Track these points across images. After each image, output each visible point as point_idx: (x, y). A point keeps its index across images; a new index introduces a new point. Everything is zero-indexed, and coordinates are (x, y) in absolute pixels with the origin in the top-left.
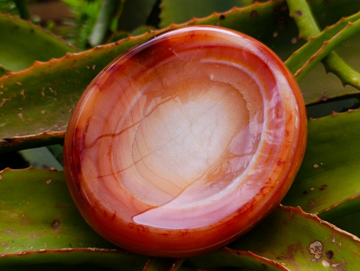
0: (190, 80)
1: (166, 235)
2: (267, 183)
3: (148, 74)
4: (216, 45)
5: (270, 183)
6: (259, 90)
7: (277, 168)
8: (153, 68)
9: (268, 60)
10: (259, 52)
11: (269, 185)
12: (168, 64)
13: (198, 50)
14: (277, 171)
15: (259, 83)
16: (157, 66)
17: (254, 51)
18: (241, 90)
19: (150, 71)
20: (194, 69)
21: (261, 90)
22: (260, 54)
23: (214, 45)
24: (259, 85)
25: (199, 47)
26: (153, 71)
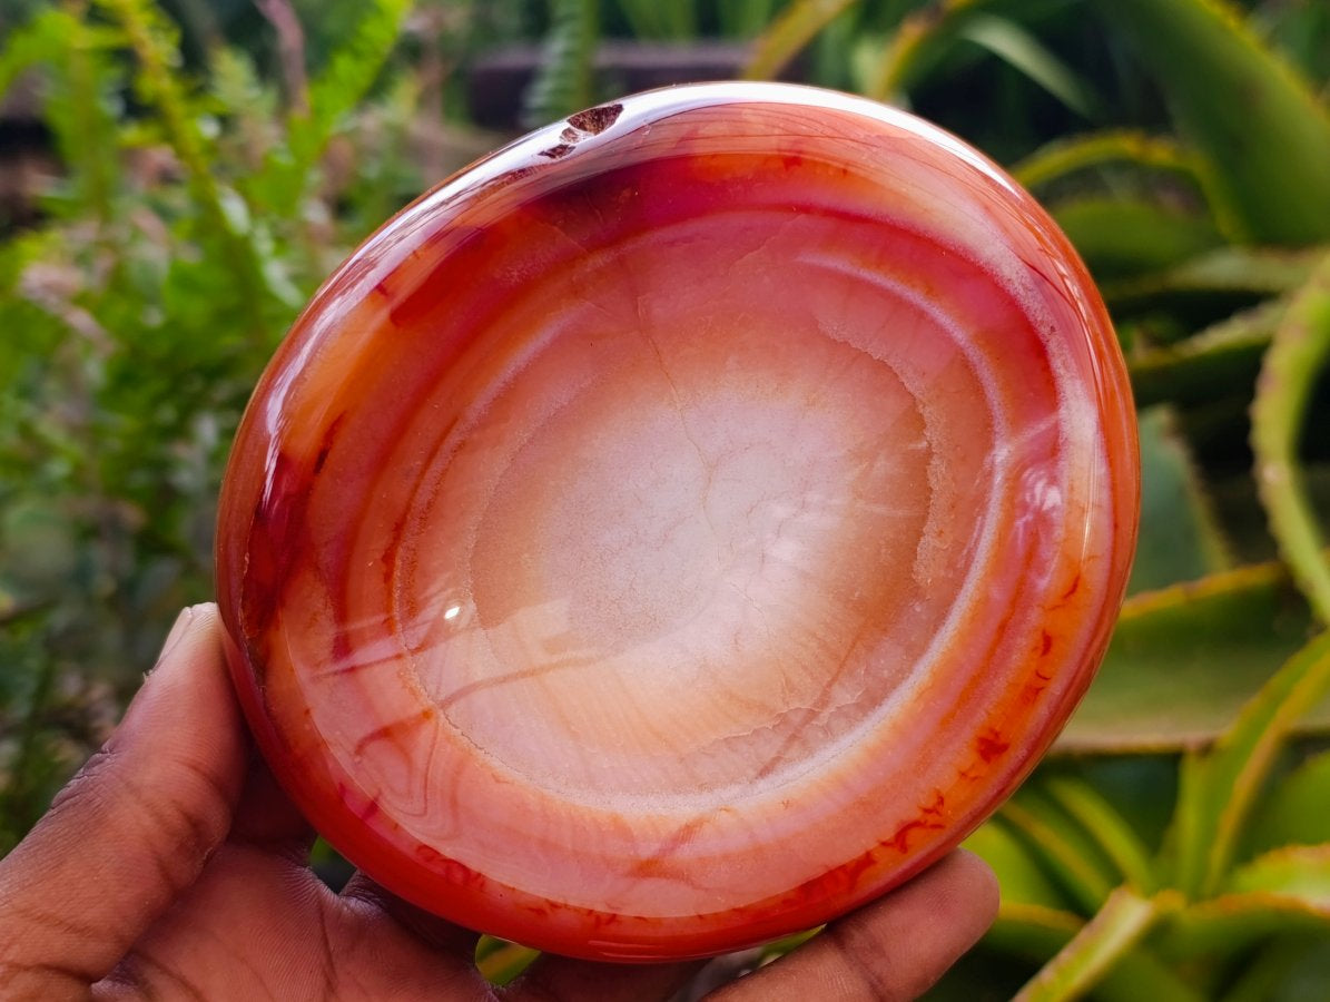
0: (742, 315)
1: (540, 912)
2: (927, 811)
3: (588, 270)
4: (873, 214)
5: (938, 813)
6: (990, 426)
7: (973, 766)
8: (613, 253)
9: (1053, 329)
10: (1031, 286)
11: (932, 819)
12: (672, 243)
13: (802, 218)
14: (972, 774)
15: (995, 403)
16: (629, 247)
17: (1014, 276)
18: (924, 400)
19: (600, 260)
20: (767, 280)
21: (997, 430)
22: (1030, 294)
23: (865, 213)
24: (995, 408)
25: (806, 209)
26: (608, 261)
